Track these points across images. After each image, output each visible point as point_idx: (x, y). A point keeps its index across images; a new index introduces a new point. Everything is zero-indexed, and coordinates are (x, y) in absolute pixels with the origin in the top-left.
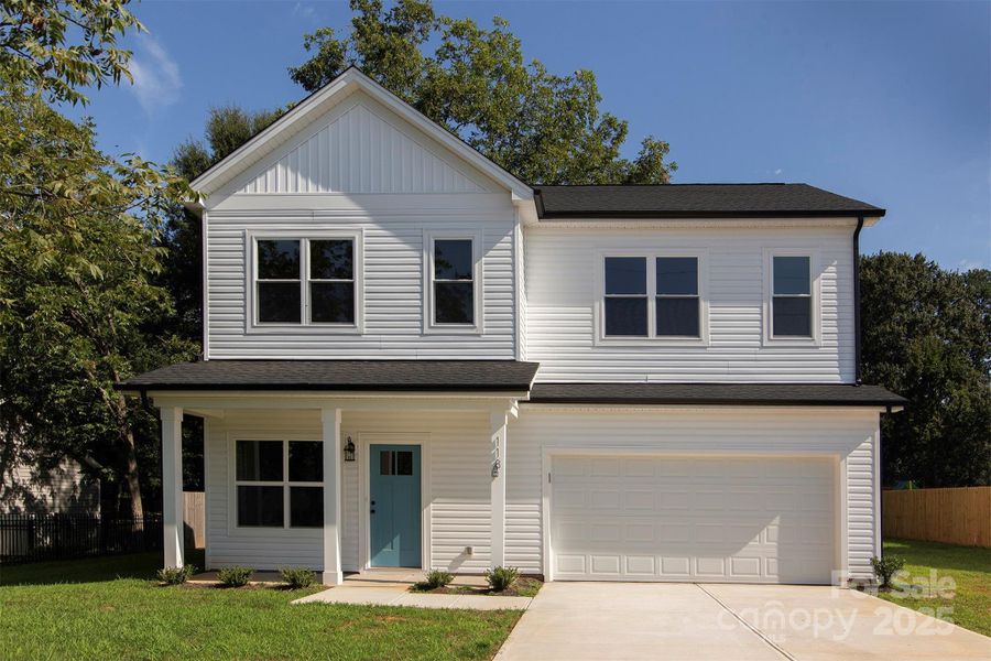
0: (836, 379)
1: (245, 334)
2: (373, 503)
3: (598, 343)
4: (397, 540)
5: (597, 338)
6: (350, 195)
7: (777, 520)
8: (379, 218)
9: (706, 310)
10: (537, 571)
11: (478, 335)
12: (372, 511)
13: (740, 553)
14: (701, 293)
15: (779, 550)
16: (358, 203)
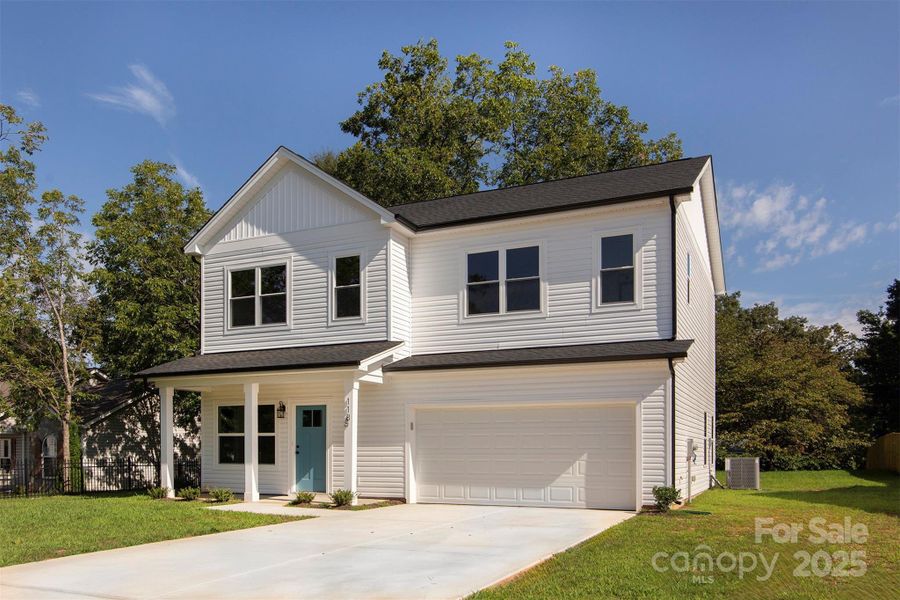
0: (655, 336)
1: (224, 336)
2: (297, 447)
3: (462, 321)
4: (312, 471)
5: (461, 317)
6: (281, 235)
7: (585, 457)
8: (299, 248)
9: (545, 289)
10: (401, 495)
11: (363, 324)
12: (297, 453)
13: (554, 484)
14: (541, 276)
15: (587, 481)
16: (285, 239)
